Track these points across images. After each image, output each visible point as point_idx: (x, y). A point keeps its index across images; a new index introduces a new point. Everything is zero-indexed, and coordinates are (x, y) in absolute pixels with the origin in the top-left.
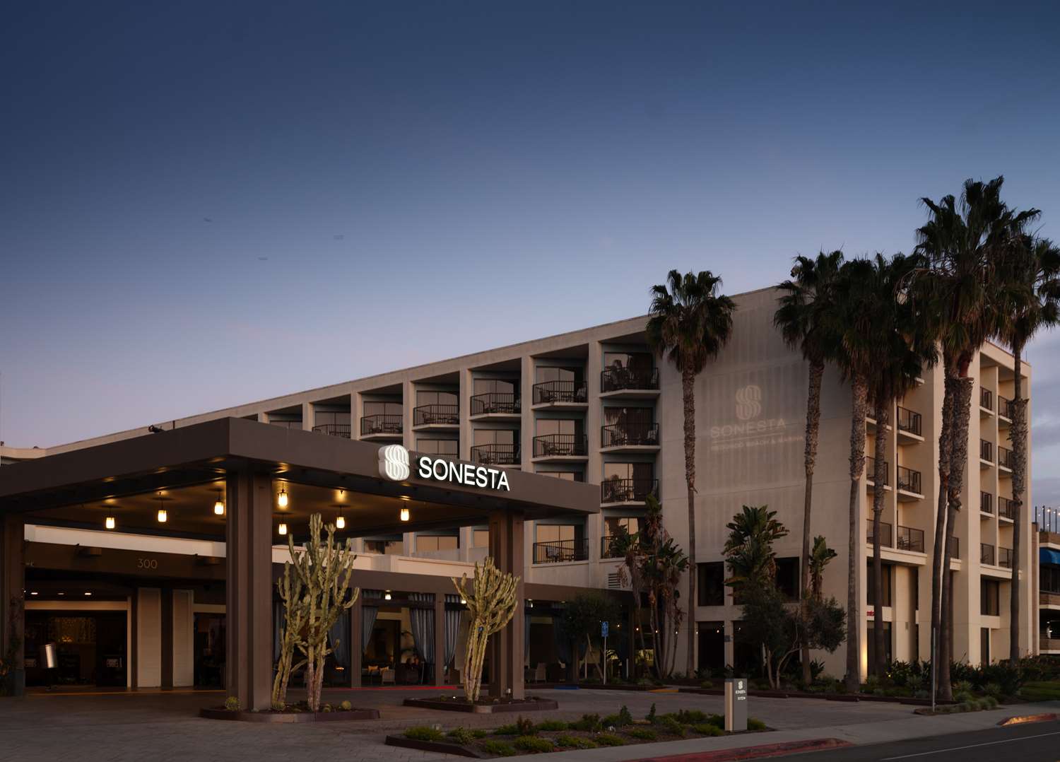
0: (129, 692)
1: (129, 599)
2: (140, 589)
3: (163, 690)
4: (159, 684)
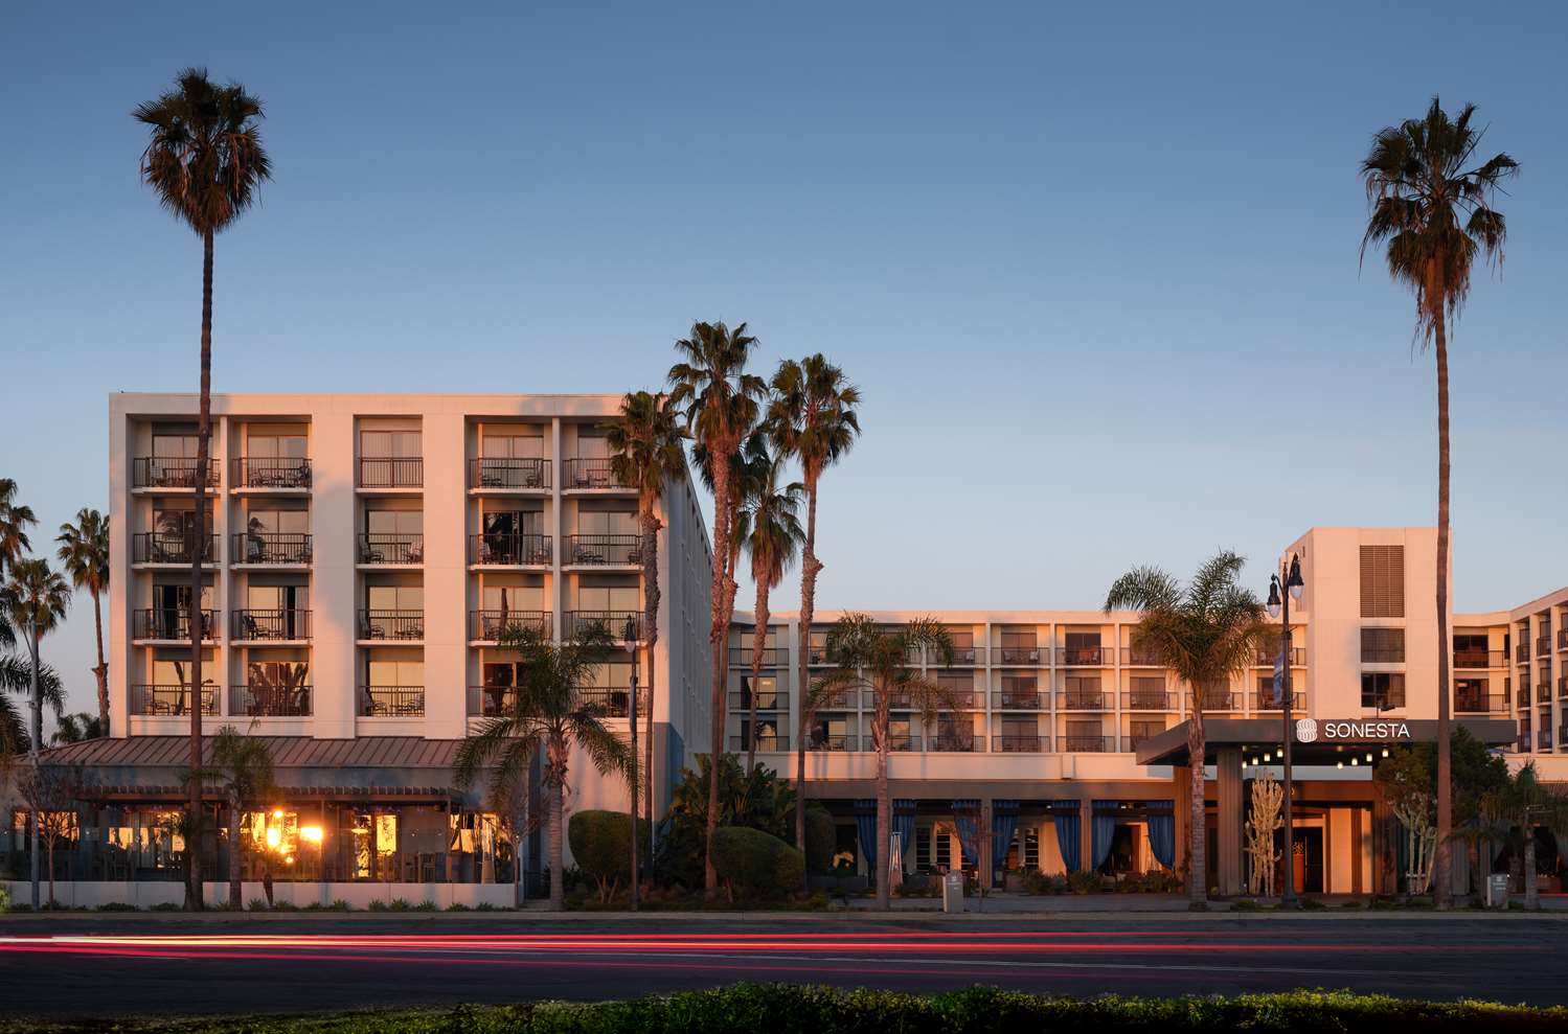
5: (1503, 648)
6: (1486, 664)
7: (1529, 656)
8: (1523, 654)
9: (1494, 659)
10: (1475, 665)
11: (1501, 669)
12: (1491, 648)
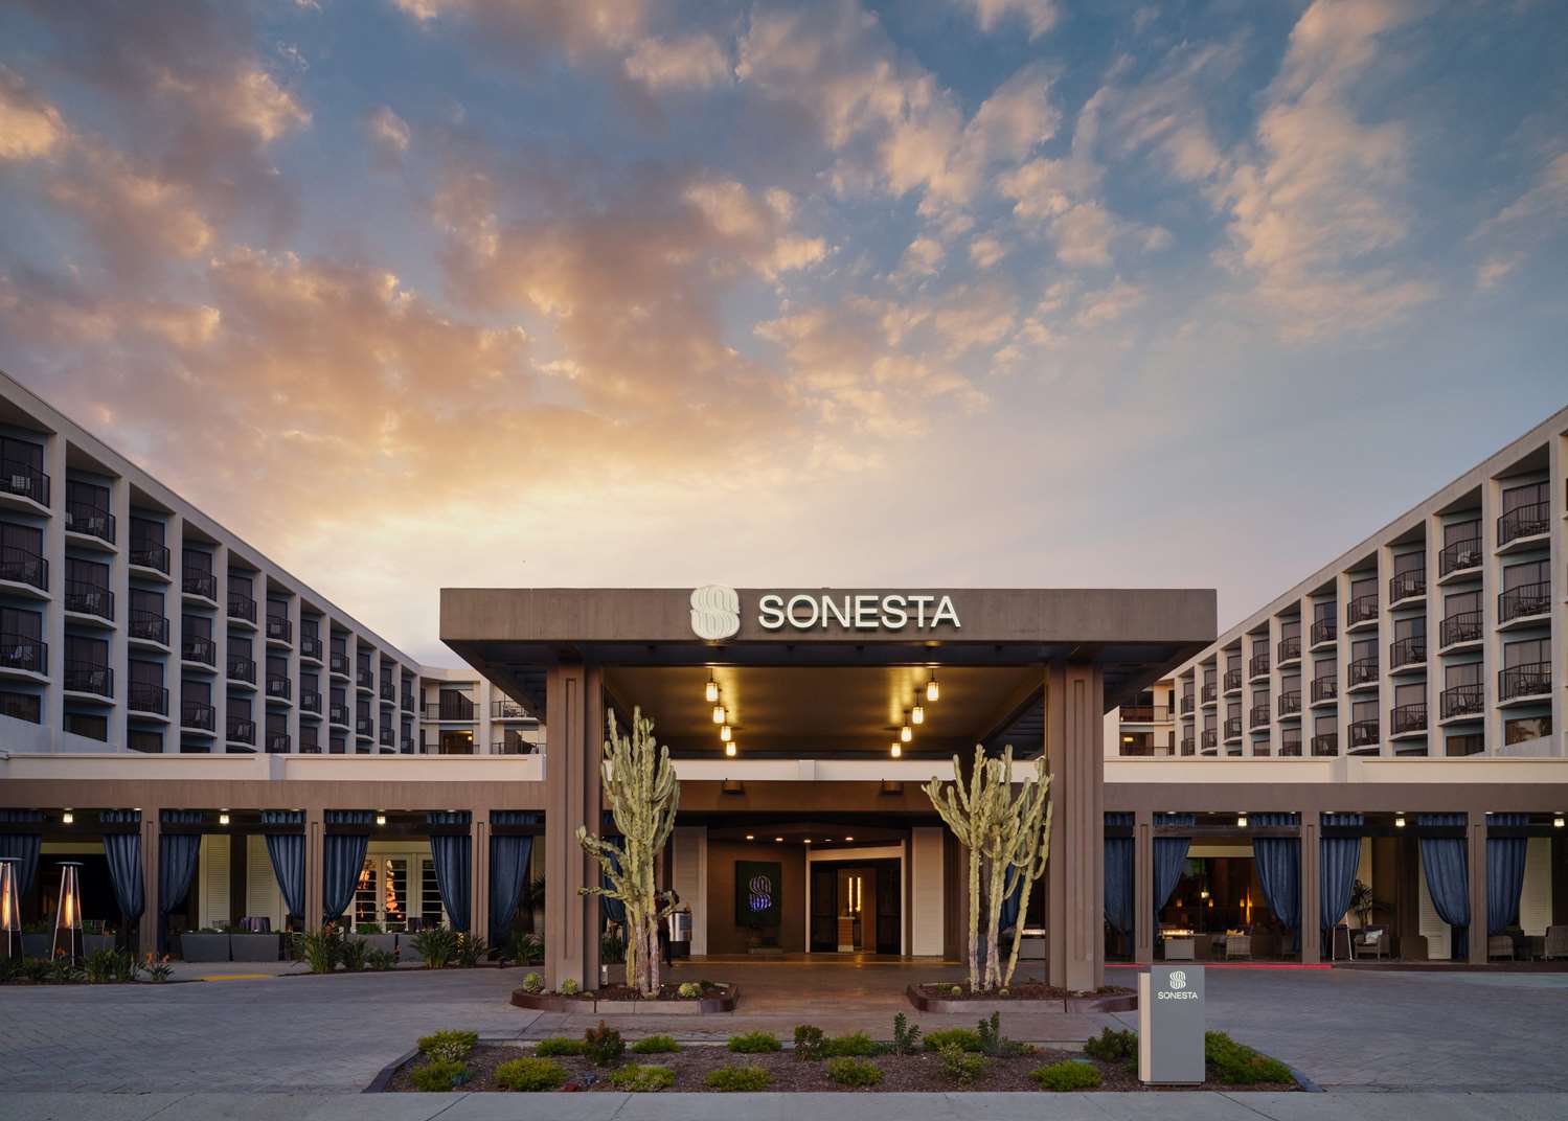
0: (903, 962)
1: (903, 843)
2: (914, 829)
3: (946, 960)
4: (941, 952)
5: (1168, 704)
6: (1151, 719)
7: (1193, 707)
8: (1188, 704)
9: (1159, 714)
10: (1141, 719)
11: (1165, 723)
12: (1156, 703)
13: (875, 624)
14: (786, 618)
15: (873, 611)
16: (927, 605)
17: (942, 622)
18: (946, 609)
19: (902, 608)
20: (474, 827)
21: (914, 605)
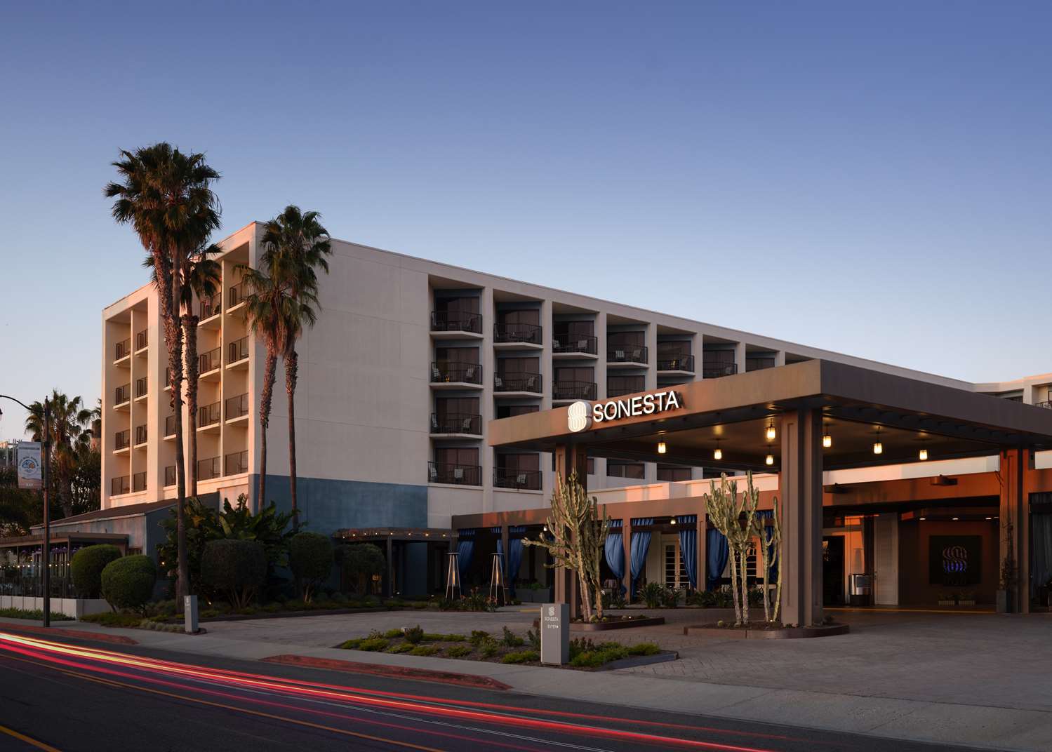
13: (641, 413)
14: (604, 416)
15: (640, 405)
16: (663, 397)
17: (670, 406)
18: (672, 399)
19: (652, 401)
20: (698, 524)
21: (656, 398)
